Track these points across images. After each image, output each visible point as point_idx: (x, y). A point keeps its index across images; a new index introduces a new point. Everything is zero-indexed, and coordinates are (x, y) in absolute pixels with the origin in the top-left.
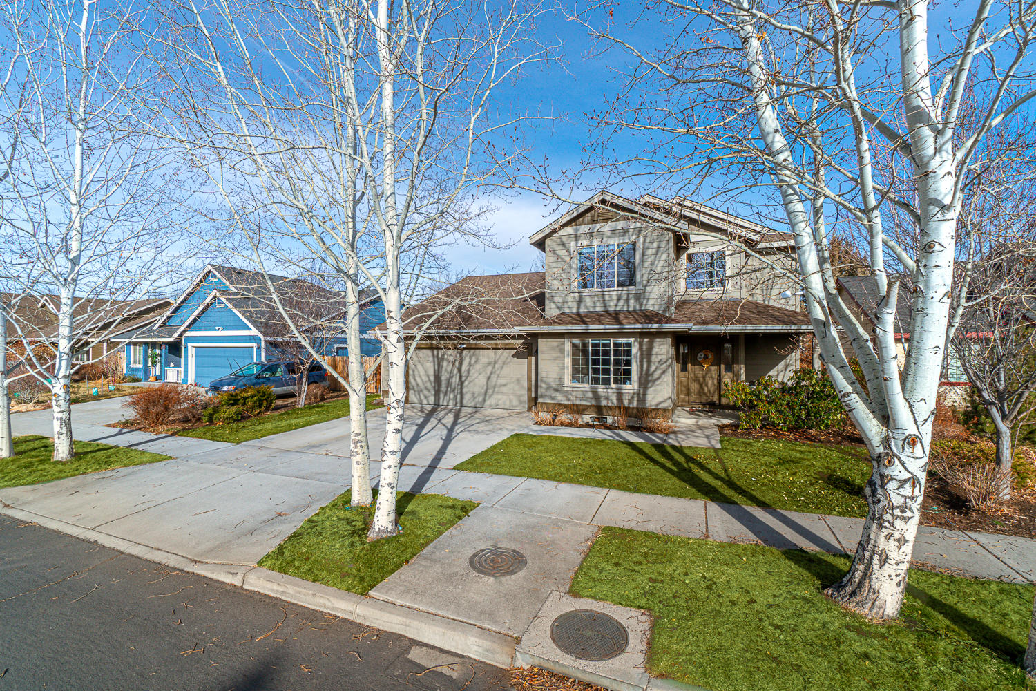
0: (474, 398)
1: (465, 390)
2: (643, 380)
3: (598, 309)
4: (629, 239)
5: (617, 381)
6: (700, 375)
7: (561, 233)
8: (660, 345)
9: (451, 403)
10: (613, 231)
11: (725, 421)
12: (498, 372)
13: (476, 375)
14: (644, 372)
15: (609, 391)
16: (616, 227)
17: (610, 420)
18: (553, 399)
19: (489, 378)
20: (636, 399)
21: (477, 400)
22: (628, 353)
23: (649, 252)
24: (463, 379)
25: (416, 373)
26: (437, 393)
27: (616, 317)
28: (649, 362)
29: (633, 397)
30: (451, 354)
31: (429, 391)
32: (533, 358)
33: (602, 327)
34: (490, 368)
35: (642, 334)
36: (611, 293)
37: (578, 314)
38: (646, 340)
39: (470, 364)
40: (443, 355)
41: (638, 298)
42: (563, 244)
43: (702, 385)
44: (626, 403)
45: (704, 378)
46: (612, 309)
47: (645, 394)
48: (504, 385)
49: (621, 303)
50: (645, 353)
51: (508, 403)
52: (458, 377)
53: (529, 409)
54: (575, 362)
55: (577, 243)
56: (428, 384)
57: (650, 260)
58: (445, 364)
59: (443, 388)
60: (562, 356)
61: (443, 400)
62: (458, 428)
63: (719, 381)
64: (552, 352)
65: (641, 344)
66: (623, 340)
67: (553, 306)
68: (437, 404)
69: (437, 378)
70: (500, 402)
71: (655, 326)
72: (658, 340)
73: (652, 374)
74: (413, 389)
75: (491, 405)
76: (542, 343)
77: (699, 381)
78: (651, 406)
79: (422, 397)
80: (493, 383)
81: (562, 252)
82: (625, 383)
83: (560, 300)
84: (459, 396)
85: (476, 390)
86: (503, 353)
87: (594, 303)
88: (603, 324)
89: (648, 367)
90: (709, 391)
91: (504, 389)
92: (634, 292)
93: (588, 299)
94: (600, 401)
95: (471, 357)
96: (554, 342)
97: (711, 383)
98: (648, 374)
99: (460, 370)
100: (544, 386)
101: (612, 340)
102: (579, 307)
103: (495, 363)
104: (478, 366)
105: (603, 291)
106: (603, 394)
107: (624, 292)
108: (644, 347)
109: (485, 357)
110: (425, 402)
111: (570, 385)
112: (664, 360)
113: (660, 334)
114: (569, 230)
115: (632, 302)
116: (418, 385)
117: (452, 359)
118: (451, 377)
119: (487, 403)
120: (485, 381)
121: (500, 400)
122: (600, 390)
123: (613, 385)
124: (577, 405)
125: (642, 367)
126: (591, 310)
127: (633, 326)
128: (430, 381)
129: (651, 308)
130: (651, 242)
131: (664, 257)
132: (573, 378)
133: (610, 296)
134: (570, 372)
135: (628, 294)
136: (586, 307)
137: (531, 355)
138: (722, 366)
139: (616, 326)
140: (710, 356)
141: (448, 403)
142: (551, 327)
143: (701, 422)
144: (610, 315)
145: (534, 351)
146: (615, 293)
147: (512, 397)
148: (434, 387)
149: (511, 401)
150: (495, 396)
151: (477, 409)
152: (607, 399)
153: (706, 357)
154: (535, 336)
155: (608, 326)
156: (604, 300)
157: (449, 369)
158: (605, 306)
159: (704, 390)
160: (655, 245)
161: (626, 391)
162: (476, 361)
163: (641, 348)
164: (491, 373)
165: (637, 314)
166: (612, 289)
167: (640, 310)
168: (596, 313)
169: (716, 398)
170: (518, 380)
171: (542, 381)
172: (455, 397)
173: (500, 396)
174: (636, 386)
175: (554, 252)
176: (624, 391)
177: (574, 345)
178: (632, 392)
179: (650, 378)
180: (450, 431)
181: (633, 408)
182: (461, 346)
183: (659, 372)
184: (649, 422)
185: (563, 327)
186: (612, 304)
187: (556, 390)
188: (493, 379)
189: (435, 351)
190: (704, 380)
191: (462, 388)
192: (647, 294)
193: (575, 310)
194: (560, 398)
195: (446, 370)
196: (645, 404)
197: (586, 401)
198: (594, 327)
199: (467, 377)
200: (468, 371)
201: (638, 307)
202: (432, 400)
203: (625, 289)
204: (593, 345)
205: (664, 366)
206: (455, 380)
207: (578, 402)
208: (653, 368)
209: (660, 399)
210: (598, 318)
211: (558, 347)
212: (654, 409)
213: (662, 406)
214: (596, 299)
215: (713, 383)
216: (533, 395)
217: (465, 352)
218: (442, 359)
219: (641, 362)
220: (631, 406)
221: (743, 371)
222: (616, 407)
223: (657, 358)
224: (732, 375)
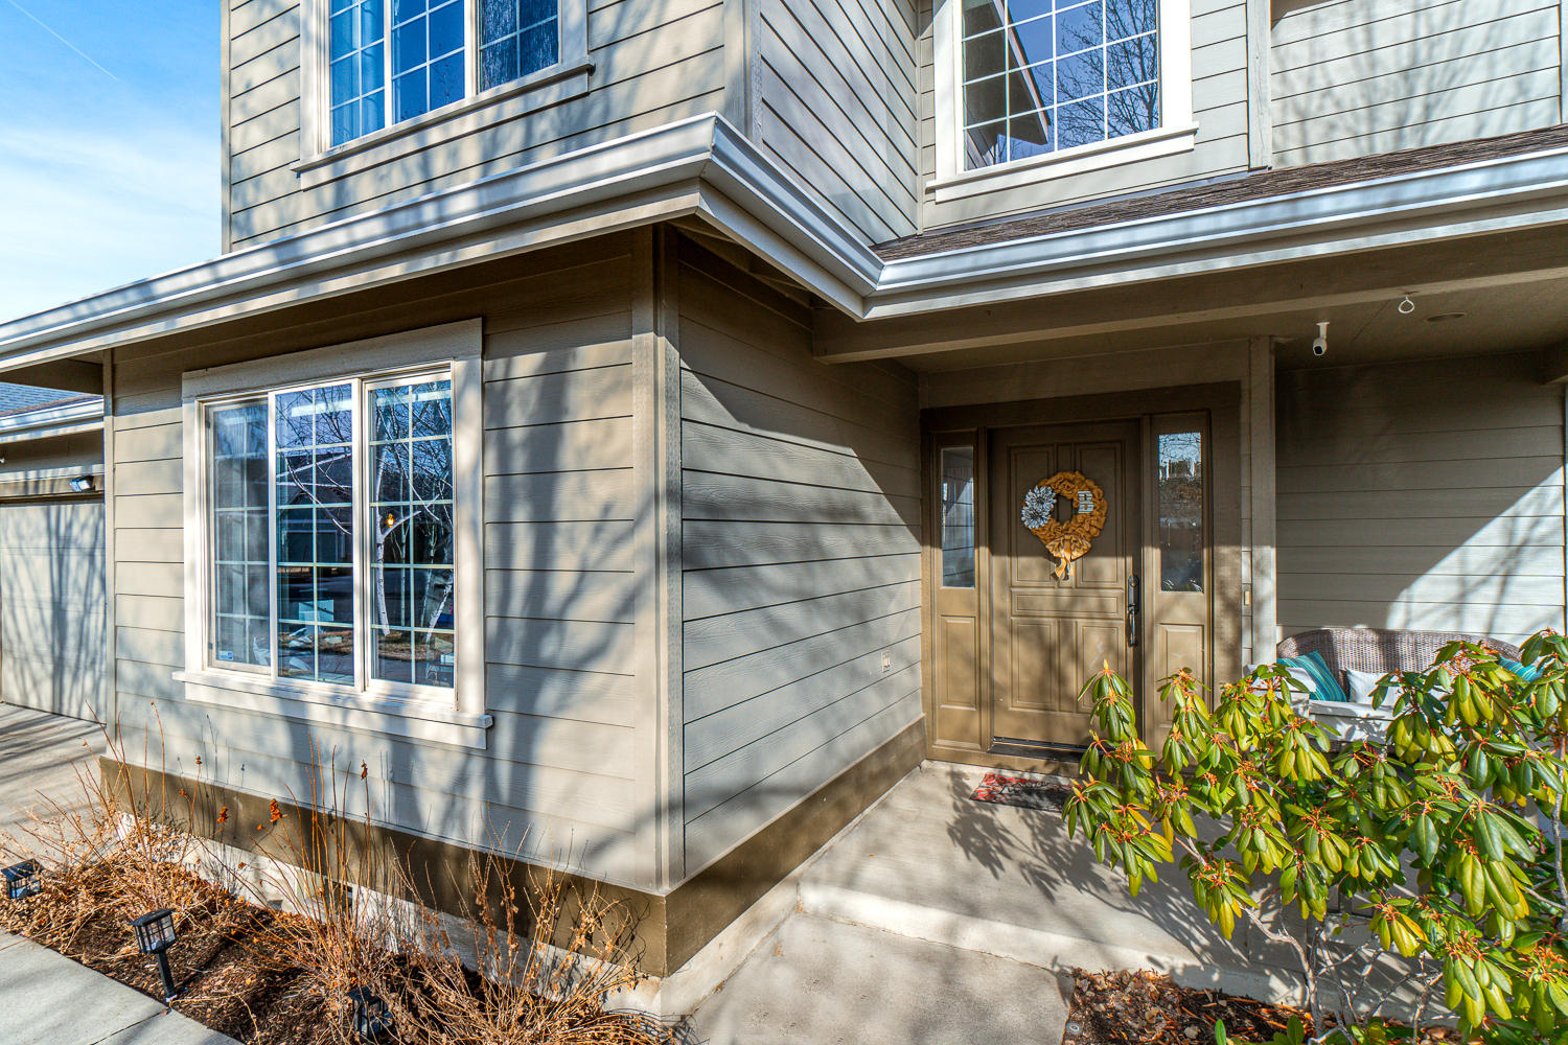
2: (513, 656)
5: (390, 665)
6: (1044, 600)
14: (517, 605)
15: (354, 717)
18: (153, 745)
20: (476, 790)
22: (437, 469)
26: (58, 670)
28: (544, 524)
29: (461, 777)
31: (41, 659)
38: (526, 364)
43: (1054, 654)
45: (1064, 618)
47: (523, 763)
50: (519, 463)
54: (222, 534)
56: (40, 637)
58: (73, 560)
59: (71, 653)
60: (174, 502)
63: (1137, 635)
65: (494, 397)
69: (58, 611)
72: (589, 354)
77: (1040, 635)
82: (422, 676)
83: (272, 218)
89: (542, 569)
90: (1087, 681)
94: (321, 784)
97: (1096, 645)
98: (537, 618)
101: (356, 386)
106: (332, 741)
111: (206, 672)
112: (632, 508)
118: (87, 610)
122: (315, 711)
123: (368, 686)
128: (43, 624)
134: (202, 595)
138: (1153, 557)
148: (53, 647)
152: (348, 771)
153: (1064, 510)
157: (83, 580)
159: (1062, 680)
161: (431, 733)
163: (498, 430)
174: (474, 698)
177: (217, 443)
178: (455, 738)
179: (552, 648)
181: (462, 854)
183: (596, 602)
190: (1068, 630)
194: (177, 747)
195: (76, 583)
196: (525, 833)
203: (513, 86)
205: (629, 555)
207: (232, 780)
208: (566, 561)
212: (578, 882)
215: (1110, 646)
218: (67, 543)
219: (503, 523)
220: (453, 839)
221: (1268, 586)
222: (385, 833)
223: (583, 490)
224: (1204, 607)
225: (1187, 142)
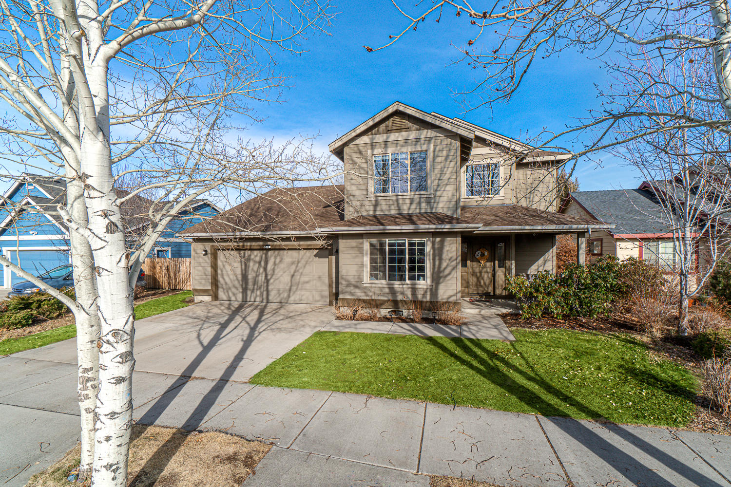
0: (280, 295)
1: (270, 287)
2: (435, 276)
3: (393, 212)
4: (421, 147)
5: (412, 278)
6: (477, 270)
7: (358, 141)
8: (450, 244)
9: (258, 299)
10: (406, 141)
11: (505, 311)
12: (301, 271)
13: (281, 273)
14: (436, 269)
15: (405, 286)
16: (409, 136)
17: (405, 313)
18: (352, 294)
19: (293, 276)
20: (429, 293)
21: (282, 296)
22: (422, 252)
23: (439, 160)
24: (269, 277)
25: (224, 272)
26: (245, 291)
27: (410, 219)
28: (441, 259)
29: (426, 292)
30: (257, 255)
31: (236, 288)
32: (334, 257)
33: (398, 227)
34: (294, 267)
35: (435, 234)
36: (405, 197)
37: (375, 217)
38: (438, 239)
39: (275, 264)
40: (250, 255)
41: (428, 202)
42: (360, 152)
43: (479, 278)
44: (420, 297)
45: (481, 272)
46: (405, 212)
47: (437, 289)
48: (307, 282)
49: (413, 207)
50: (437, 252)
51: (311, 298)
52: (264, 276)
53: (331, 304)
55: (373, 152)
56: (236, 283)
57: (439, 167)
58: (251, 264)
59: (250, 286)
60: (360, 255)
61: (251, 297)
62: (262, 326)
63: (494, 275)
64: (351, 252)
65: (433, 243)
66: (416, 240)
67: (351, 209)
68: (245, 300)
69: (245, 277)
70: (304, 298)
71: (448, 226)
72: (449, 239)
73: (444, 271)
74: (222, 287)
75: (295, 300)
76: (342, 244)
77: (476, 275)
78: (443, 299)
79: (231, 294)
80: (297, 281)
81: (359, 160)
82: (418, 279)
83: (358, 204)
84: (265, 293)
85: (281, 287)
86: (305, 253)
87: (390, 207)
88: (399, 225)
89: (440, 265)
90: (485, 283)
91: (308, 286)
92: (425, 196)
93: (383, 203)
94: (396, 296)
95: (275, 257)
96: (353, 242)
97: (486, 277)
98: (439, 271)
99: (265, 269)
100: (344, 282)
101: (407, 239)
102: (375, 211)
103: (298, 262)
104: (282, 266)
105: (397, 196)
106: (399, 290)
107: (416, 196)
108: (436, 246)
109: (289, 257)
110: (233, 298)
111: (369, 282)
112: (455, 257)
113: (451, 234)
114: (365, 139)
115: (423, 205)
116: (226, 283)
117: (258, 259)
118: (257, 276)
119: (292, 299)
120: (289, 278)
121: (303, 295)
122: (396, 286)
123: (408, 282)
124: (375, 300)
125: (434, 265)
126: (387, 213)
127: (427, 227)
128: (238, 280)
129: (441, 211)
130: (441, 151)
131: (452, 164)
132: (371, 275)
133: (404, 200)
134: (369, 269)
135: (420, 198)
136: (382, 210)
137: (332, 255)
138: (497, 262)
139: (412, 227)
140: (486, 254)
141: (255, 299)
142: (350, 228)
143: (483, 312)
144: (404, 217)
145: (334, 251)
146: (408, 197)
147: (314, 292)
148: (242, 285)
149: (313, 296)
150: (298, 292)
151: (282, 304)
152: (403, 293)
153: (483, 255)
154: (335, 237)
155: (404, 227)
156: (398, 204)
157: (255, 268)
158: (399, 209)
159: (480, 283)
160: (445, 153)
161: (420, 287)
162: (281, 261)
163: (433, 247)
164: (295, 272)
165: (429, 216)
166: (405, 194)
167: (431, 213)
168: (391, 216)
169: (490, 290)
170: (320, 277)
171: (342, 278)
172: (262, 294)
173: (303, 293)
174: (429, 281)
175: (352, 159)
176: (417, 287)
177: (372, 245)
178: (425, 287)
179: (441, 275)
180: (253, 329)
181: (427, 302)
182: (267, 247)
183: (449, 269)
184: (443, 314)
185: (362, 228)
186: (405, 207)
187: (356, 287)
188: (297, 277)
189: (242, 252)
190: (481, 274)
191: (267, 286)
192: (437, 199)
193: (371, 213)
194: (359, 294)
195: (252, 269)
196: (437, 298)
197: (383, 296)
198: (391, 228)
199: (273, 275)
200: (274, 270)
201: (429, 210)
202: (240, 297)
203: (417, 193)
204: (390, 245)
205: (454, 263)
206: (262, 278)
208: (444, 265)
209: (450, 293)
210: (394, 220)
211: (357, 247)
212: (446, 302)
213: (452, 299)
214: (391, 202)
215: (488, 277)
216: (334, 291)
217: (270, 253)
218: (249, 259)
219: (434, 259)
220: (424, 300)
221: (513, 266)
222: (411, 301)
223: (448, 255)
224: (504, 270)
225: (503, 198)
